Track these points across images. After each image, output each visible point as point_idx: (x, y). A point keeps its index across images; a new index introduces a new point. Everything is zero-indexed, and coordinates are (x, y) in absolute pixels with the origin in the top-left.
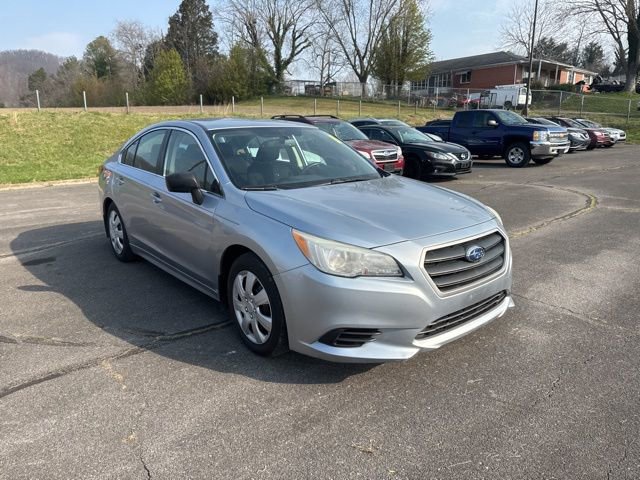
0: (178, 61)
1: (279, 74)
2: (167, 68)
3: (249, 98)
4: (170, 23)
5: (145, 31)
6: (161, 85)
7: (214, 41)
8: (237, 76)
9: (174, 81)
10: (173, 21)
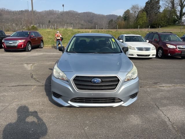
0: (145, 15)
1: (180, 18)
2: (142, 17)
3: (166, 26)
4: (146, 4)
5: (139, 7)
6: (139, 23)
7: (159, 8)
8: (163, 19)
9: (143, 21)
10: (147, 3)
